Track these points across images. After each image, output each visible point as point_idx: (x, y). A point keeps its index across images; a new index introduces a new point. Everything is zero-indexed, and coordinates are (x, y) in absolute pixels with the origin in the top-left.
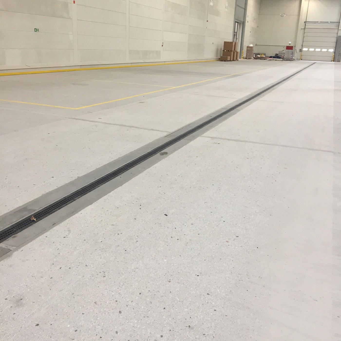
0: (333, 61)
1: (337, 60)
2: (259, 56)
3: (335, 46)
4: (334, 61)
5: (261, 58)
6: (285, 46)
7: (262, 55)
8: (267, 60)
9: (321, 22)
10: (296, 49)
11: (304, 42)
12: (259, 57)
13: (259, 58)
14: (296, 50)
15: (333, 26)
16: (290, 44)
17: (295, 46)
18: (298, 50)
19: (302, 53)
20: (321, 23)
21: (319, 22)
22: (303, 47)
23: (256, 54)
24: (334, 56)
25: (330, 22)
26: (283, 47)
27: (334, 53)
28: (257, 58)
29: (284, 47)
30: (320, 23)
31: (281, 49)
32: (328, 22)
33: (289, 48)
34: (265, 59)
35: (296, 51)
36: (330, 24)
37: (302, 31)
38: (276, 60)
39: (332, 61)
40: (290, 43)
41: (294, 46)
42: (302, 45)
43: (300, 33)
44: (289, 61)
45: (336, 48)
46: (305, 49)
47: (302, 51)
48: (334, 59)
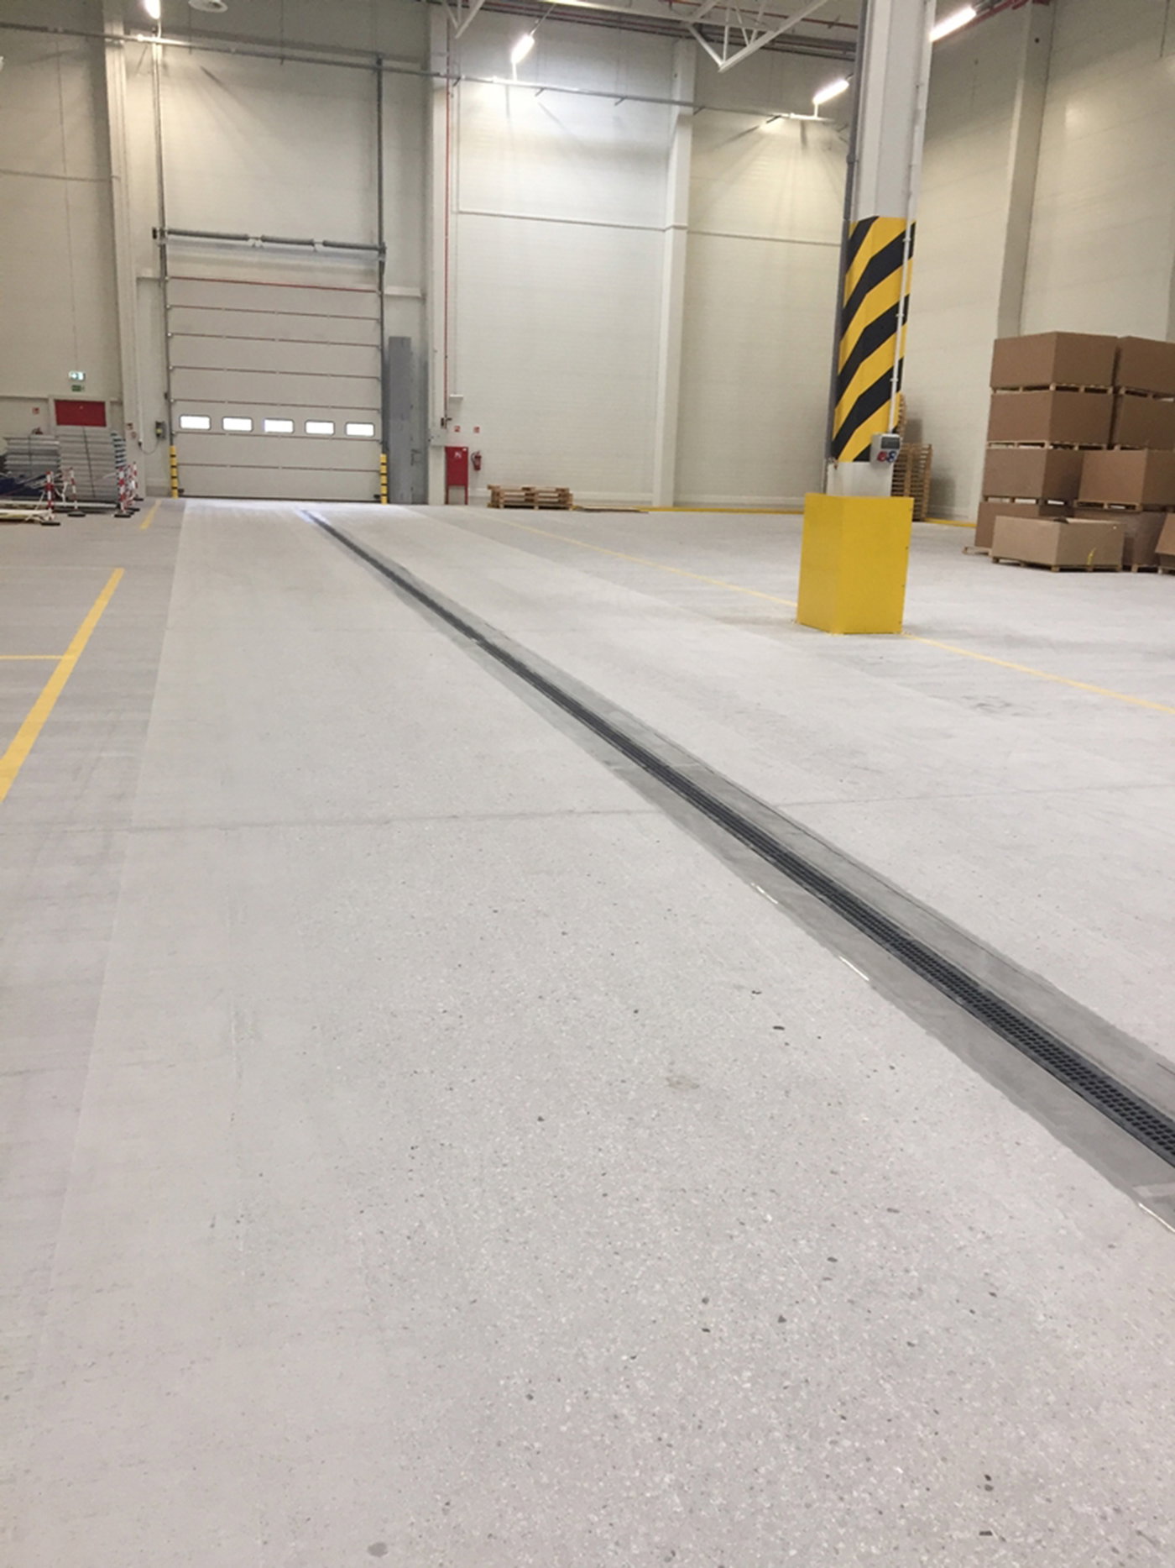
0: (384, 499)
1: (404, 490)
3: (379, 405)
4: (389, 502)
6: (46, 400)
9: (264, 239)
10: (127, 421)
11: (174, 377)
14: (130, 425)
15: (348, 272)
16: (77, 388)
18: (145, 432)
19: (174, 450)
20: (266, 245)
21: (257, 239)
22: (174, 409)
24: (384, 469)
25: (325, 244)
26: (30, 406)
27: (380, 448)
29: (36, 405)
30: (259, 243)
31: (22, 422)
32: (311, 243)
33: (79, 412)
35: (134, 435)
36: (326, 255)
37: (149, 296)
39: (377, 499)
40: (78, 378)
41: (112, 403)
42: (167, 396)
43: (139, 312)
45: (385, 413)
46: (191, 423)
47: (173, 435)
48: (388, 485)
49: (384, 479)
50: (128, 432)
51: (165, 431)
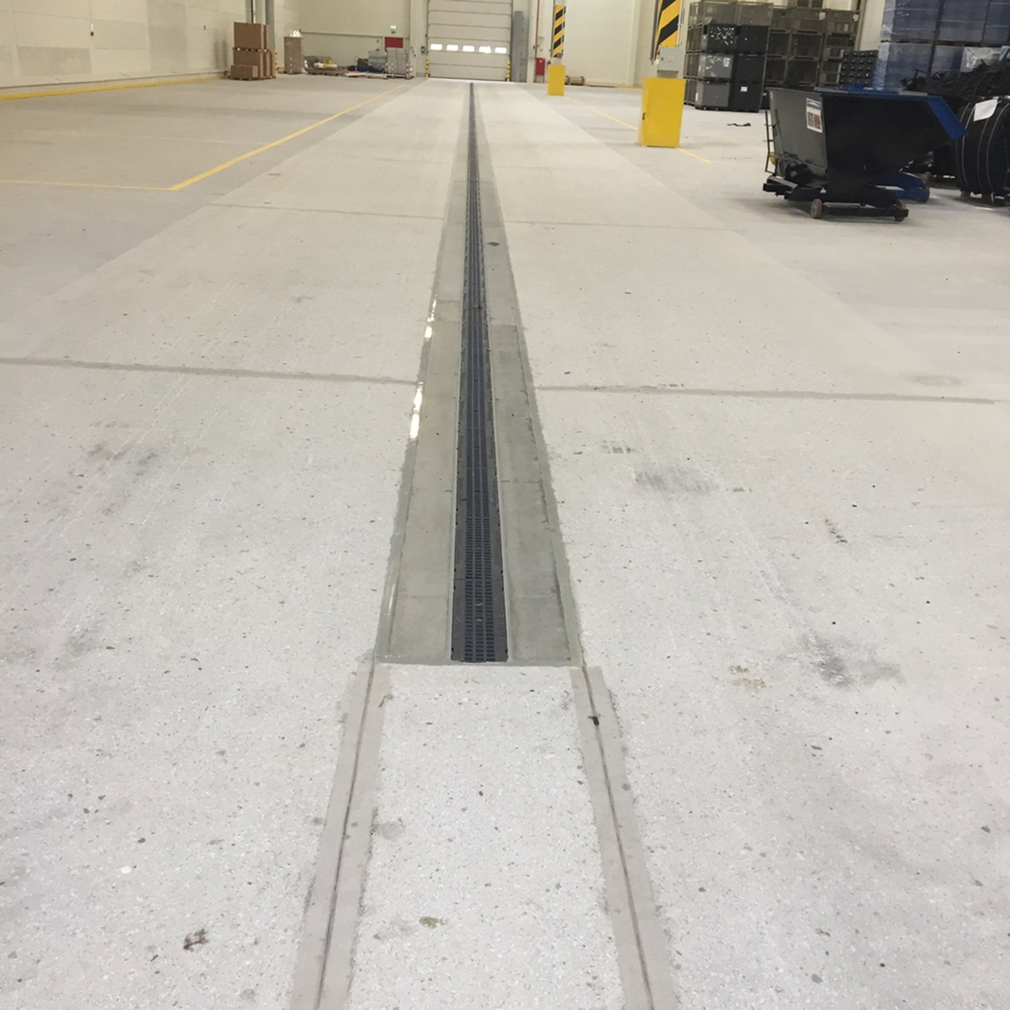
0: (508, 79)
1: (517, 76)
2: (321, 65)
3: (509, 39)
4: (510, 81)
5: (327, 72)
6: (381, 37)
7: (328, 63)
8: (345, 76)
10: (411, 46)
11: (430, 28)
12: (321, 69)
13: (321, 71)
16: (393, 32)
17: (408, 38)
18: (417, 50)
19: (428, 58)
22: (429, 41)
23: (312, 61)
24: (509, 67)
26: (376, 39)
27: (508, 58)
28: (316, 71)
29: (378, 39)
31: (373, 46)
33: (393, 42)
34: (337, 75)
35: (413, 52)
38: (369, 77)
39: (506, 80)
40: (394, 28)
41: (406, 39)
42: (426, 36)
44: (403, 79)
45: (511, 43)
46: (435, 47)
47: (428, 52)
48: (510, 74)
49: (509, 71)
50: (411, 51)
51: (425, 50)
